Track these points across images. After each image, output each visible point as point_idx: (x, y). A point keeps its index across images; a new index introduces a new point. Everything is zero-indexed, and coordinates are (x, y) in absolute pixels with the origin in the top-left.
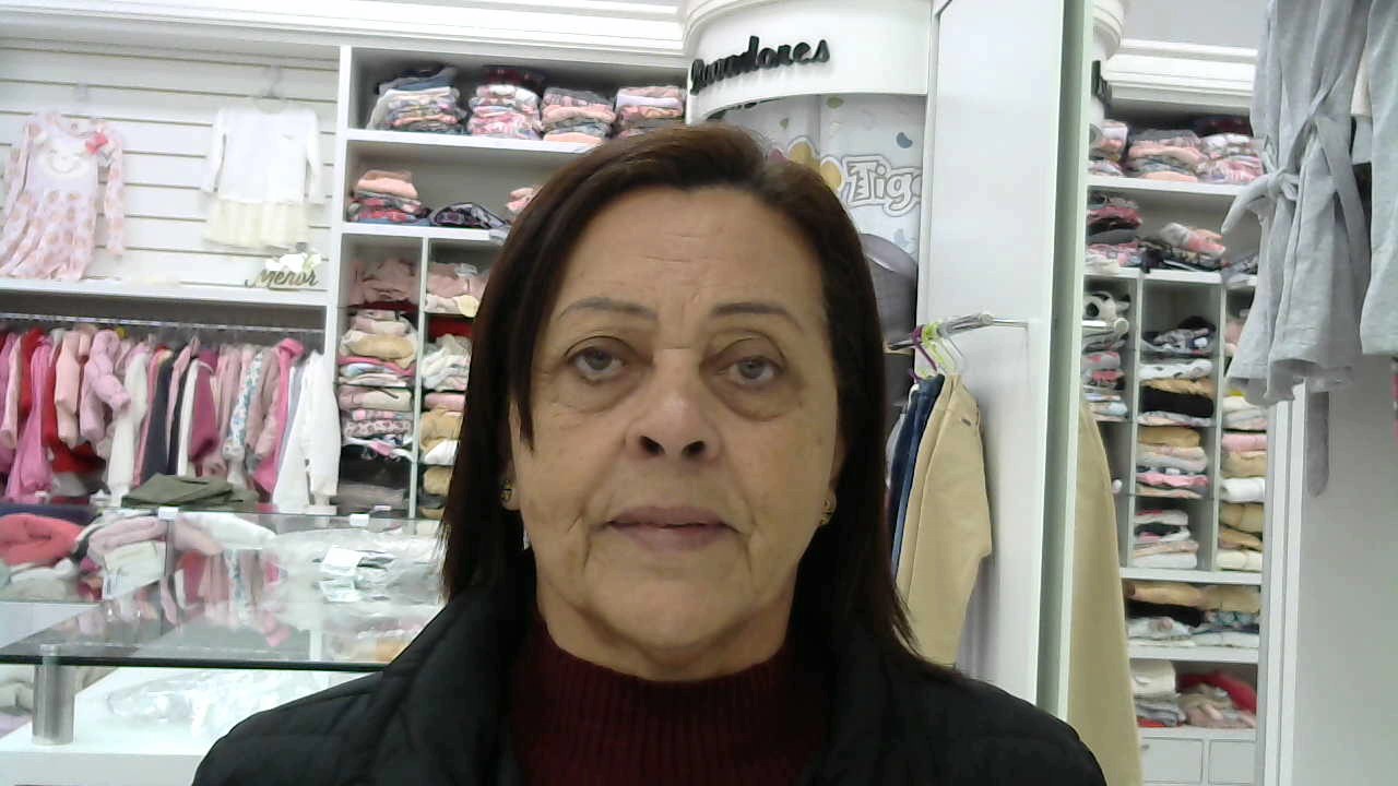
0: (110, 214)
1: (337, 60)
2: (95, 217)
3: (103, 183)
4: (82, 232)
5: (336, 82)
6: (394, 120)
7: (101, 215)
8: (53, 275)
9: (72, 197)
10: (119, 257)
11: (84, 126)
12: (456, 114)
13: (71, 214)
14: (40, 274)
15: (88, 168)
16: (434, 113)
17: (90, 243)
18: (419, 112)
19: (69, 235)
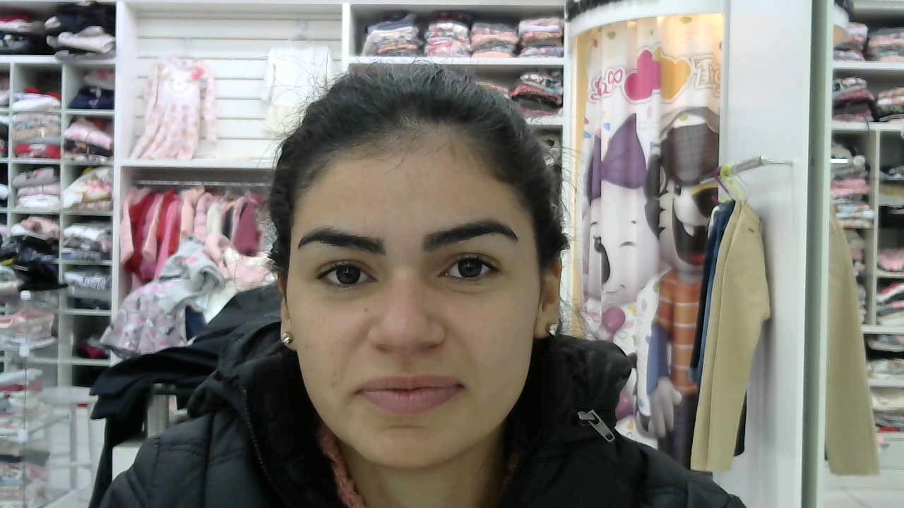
0: (208, 117)
1: (340, 13)
2: (199, 120)
3: (202, 98)
4: (192, 130)
5: (340, 27)
6: (378, 49)
7: (202, 118)
8: (176, 156)
9: (185, 108)
10: (214, 144)
11: (190, 63)
12: (416, 43)
13: (185, 119)
14: (168, 156)
15: (194, 89)
16: (403, 44)
17: (197, 137)
18: (393, 43)
19: (184, 132)
